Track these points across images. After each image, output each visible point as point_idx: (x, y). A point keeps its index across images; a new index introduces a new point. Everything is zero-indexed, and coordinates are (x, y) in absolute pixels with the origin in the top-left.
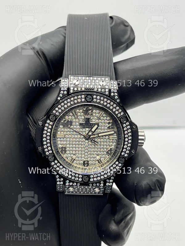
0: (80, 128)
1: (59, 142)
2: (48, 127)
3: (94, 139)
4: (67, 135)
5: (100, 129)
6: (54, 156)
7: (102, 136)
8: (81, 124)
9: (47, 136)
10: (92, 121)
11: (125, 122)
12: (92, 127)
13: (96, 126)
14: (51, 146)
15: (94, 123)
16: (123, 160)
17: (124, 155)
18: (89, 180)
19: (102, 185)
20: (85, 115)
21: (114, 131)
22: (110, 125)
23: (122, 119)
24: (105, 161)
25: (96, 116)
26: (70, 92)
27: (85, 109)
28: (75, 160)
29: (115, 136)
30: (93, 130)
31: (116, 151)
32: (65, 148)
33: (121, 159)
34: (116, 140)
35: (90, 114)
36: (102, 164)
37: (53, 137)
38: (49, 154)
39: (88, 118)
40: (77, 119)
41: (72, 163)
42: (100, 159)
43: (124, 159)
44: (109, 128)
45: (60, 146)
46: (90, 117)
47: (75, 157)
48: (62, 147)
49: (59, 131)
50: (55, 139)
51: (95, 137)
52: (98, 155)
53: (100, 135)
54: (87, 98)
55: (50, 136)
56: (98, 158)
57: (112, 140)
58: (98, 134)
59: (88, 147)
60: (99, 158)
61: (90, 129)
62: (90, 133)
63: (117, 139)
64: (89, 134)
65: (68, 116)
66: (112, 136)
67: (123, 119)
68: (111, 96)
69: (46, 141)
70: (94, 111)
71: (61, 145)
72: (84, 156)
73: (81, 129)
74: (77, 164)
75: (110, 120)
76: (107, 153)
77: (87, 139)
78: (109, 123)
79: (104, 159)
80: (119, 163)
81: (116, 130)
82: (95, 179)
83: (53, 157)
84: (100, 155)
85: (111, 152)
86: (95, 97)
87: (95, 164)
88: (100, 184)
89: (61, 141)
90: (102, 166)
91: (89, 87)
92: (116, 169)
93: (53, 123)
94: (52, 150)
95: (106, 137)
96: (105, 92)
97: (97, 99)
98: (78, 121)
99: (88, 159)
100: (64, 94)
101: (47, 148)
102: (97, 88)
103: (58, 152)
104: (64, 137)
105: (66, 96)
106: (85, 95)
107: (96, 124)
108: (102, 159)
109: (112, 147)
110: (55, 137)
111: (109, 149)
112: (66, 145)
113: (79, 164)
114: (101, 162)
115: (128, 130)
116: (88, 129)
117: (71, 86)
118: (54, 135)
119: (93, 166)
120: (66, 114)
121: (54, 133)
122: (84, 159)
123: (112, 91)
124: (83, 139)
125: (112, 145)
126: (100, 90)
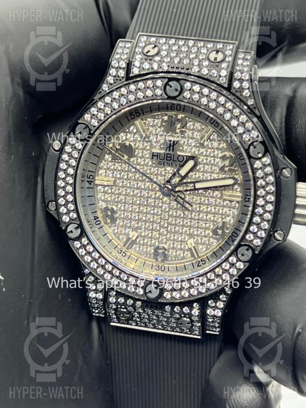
0: (151, 166)
1: (100, 195)
2: (70, 154)
3: (182, 196)
4: (119, 179)
5: (198, 171)
6: (81, 226)
7: (206, 189)
8: (153, 155)
9: (67, 175)
10: (182, 151)
11: (260, 155)
12: (182, 163)
13: (191, 163)
14: (75, 202)
15: (187, 156)
16: (250, 253)
17: (252, 241)
18: (161, 295)
19: (196, 312)
21: (234, 178)
22: (227, 163)
23: (252, 147)
24: (207, 253)
25: (192, 138)
26: (133, 73)
27: (166, 118)
28: (134, 242)
29: (238, 193)
30: (183, 172)
31: (236, 231)
32: (113, 211)
33: (242, 250)
34: (238, 202)
35: (178, 131)
36: (199, 260)
37: (88, 181)
38: (71, 219)
39: (174, 141)
41: (127, 248)
42: (194, 247)
43: (250, 250)
44: (222, 169)
45: (102, 205)
47: (136, 235)
48: (107, 209)
49: (101, 168)
50: (91, 186)
51: (186, 191)
52: (191, 236)
53: (198, 186)
55: (75, 177)
56: (191, 244)
57: (228, 202)
58: (194, 183)
59: (168, 215)
60: (194, 245)
61: (175, 170)
62: (176, 180)
63: (240, 199)
64: (173, 181)
65: (124, 132)
66: (230, 192)
67: (255, 147)
68: (234, 88)
69: (64, 188)
70: (190, 125)
71: (103, 203)
72: (157, 236)
73: (154, 167)
74: (141, 254)
75: (226, 150)
76: (215, 232)
77: (168, 195)
78: (224, 158)
79: (207, 249)
81: (240, 177)
82: (177, 295)
83: (79, 230)
84: (198, 236)
85: (223, 232)
86: (188, 85)
87: (182, 259)
88: (191, 308)
89: (105, 192)
90: (200, 264)
91: (179, 62)
92: (229, 273)
93: (82, 145)
94: (76, 210)
95: (213, 192)
96: (218, 77)
97: (192, 92)
98: (148, 148)
99: (166, 243)
100: (119, 77)
101: (65, 205)
102: (199, 65)
103: (97, 220)
104: (112, 184)
105: (122, 81)
106: (164, 80)
107: (192, 158)
108: (200, 247)
109: (228, 219)
110: (91, 182)
111: (220, 225)
112: (115, 204)
113: (144, 254)
114: (197, 254)
115: (266, 178)
116: (170, 170)
117: (135, 59)
118: (90, 178)
119: (178, 261)
120: (121, 126)
121: (89, 171)
122: (157, 244)
123: (237, 75)
124: (159, 194)
125: (228, 216)
126: (205, 71)
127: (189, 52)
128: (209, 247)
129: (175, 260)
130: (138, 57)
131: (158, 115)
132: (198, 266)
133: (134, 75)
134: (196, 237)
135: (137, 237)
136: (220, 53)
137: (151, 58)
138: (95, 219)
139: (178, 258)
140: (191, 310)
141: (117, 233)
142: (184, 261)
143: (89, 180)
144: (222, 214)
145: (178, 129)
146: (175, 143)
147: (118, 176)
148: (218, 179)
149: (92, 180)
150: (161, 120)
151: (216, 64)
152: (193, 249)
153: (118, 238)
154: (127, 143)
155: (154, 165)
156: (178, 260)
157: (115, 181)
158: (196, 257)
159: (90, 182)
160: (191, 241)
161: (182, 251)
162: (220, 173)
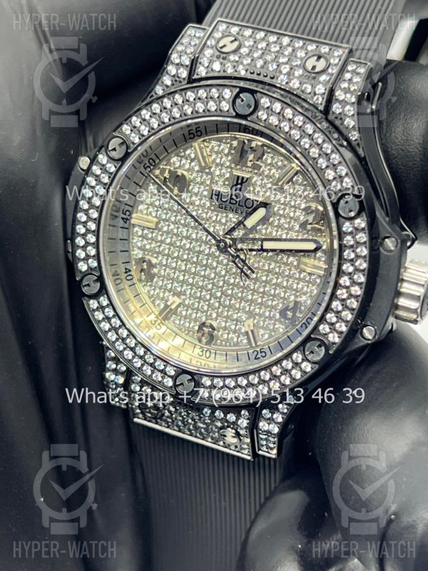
0: (209, 208)
1: (136, 240)
2: (97, 178)
3: (242, 256)
4: (165, 220)
5: (271, 224)
6: (101, 279)
7: (277, 251)
9: (92, 206)
11: (352, 214)
12: (250, 210)
13: (261, 212)
14: (97, 245)
16: (322, 351)
17: (326, 335)
19: (244, 423)
20: (236, 165)
21: (316, 242)
22: (311, 218)
23: (341, 201)
24: (270, 342)
25: (269, 177)
26: (197, 74)
27: (235, 143)
28: (175, 312)
29: (321, 263)
32: (151, 265)
33: (312, 345)
34: (320, 276)
35: (249, 164)
36: (258, 349)
37: (123, 218)
38: (90, 268)
39: (243, 178)
40: (207, 174)
41: (164, 319)
42: (252, 331)
43: (323, 348)
44: (304, 226)
45: (137, 253)
46: (247, 176)
47: (178, 302)
48: (142, 260)
49: (142, 202)
50: (126, 226)
51: (251, 250)
52: (251, 314)
53: (267, 245)
54: (238, 101)
55: (100, 210)
56: (249, 326)
57: (306, 274)
58: (263, 240)
59: (224, 280)
60: (252, 328)
61: (240, 219)
63: (322, 273)
65: (178, 156)
66: (311, 261)
67: (346, 202)
68: (333, 113)
69: (85, 223)
70: (268, 158)
71: (139, 252)
72: (206, 308)
73: (212, 211)
74: (180, 330)
76: (283, 313)
77: (224, 250)
79: (271, 336)
80: (305, 359)
83: (98, 285)
84: (260, 316)
85: (295, 315)
86: (265, 101)
87: (235, 345)
88: (239, 416)
89: (143, 237)
90: (258, 356)
91: (262, 67)
92: (291, 376)
93: (116, 167)
94: (97, 257)
95: (288, 257)
96: (312, 94)
97: (270, 112)
98: (208, 182)
99: (216, 319)
100: (178, 77)
101: (84, 248)
102: (288, 74)
103: (128, 274)
104: (154, 227)
105: (183, 83)
106: (234, 89)
107: (265, 205)
108: (262, 332)
109: (304, 298)
110: (127, 219)
111: (291, 305)
112: (155, 255)
113: (185, 331)
114: (256, 342)
115: (357, 248)
116: (234, 218)
117: (204, 54)
118: (125, 214)
119: (229, 348)
120: (175, 147)
121: (126, 204)
122: (204, 319)
123: (339, 94)
124: (214, 249)
125: (305, 294)
126: (295, 84)
127: (280, 53)
128: (273, 333)
129: (226, 346)
130: (208, 52)
131: (227, 138)
132: (255, 359)
133: (199, 77)
134: (257, 317)
135: (179, 306)
136: (322, 60)
137: (225, 55)
138: (126, 272)
139: (230, 344)
140: (238, 419)
141: (153, 296)
142: (237, 348)
143: (124, 216)
144: (296, 290)
145: (251, 161)
146: (245, 180)
147: (164, 217)
148: (296, 240)
149: (129, 218)
150: (229, 145)
151: (313, 75)
152: (250, 333)
153: (153, 302)
154: (180, 172)
155: (212, 208)
156: (230, 346)
157: (157, 223)
158: (254, 345)
159: (125, 220)
160: (251, 322)
161: (237, 334)
162: (301, 232)
